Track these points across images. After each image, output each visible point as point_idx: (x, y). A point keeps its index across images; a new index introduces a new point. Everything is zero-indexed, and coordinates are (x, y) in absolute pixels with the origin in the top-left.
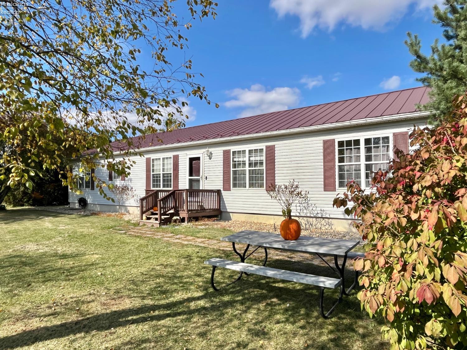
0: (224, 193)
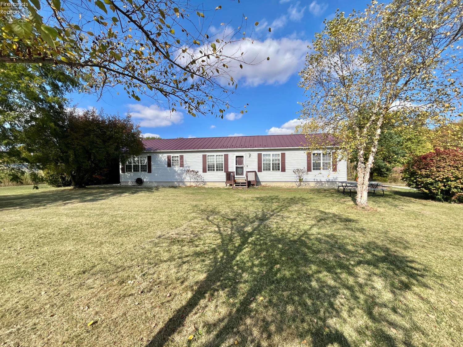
0: (258, 174)
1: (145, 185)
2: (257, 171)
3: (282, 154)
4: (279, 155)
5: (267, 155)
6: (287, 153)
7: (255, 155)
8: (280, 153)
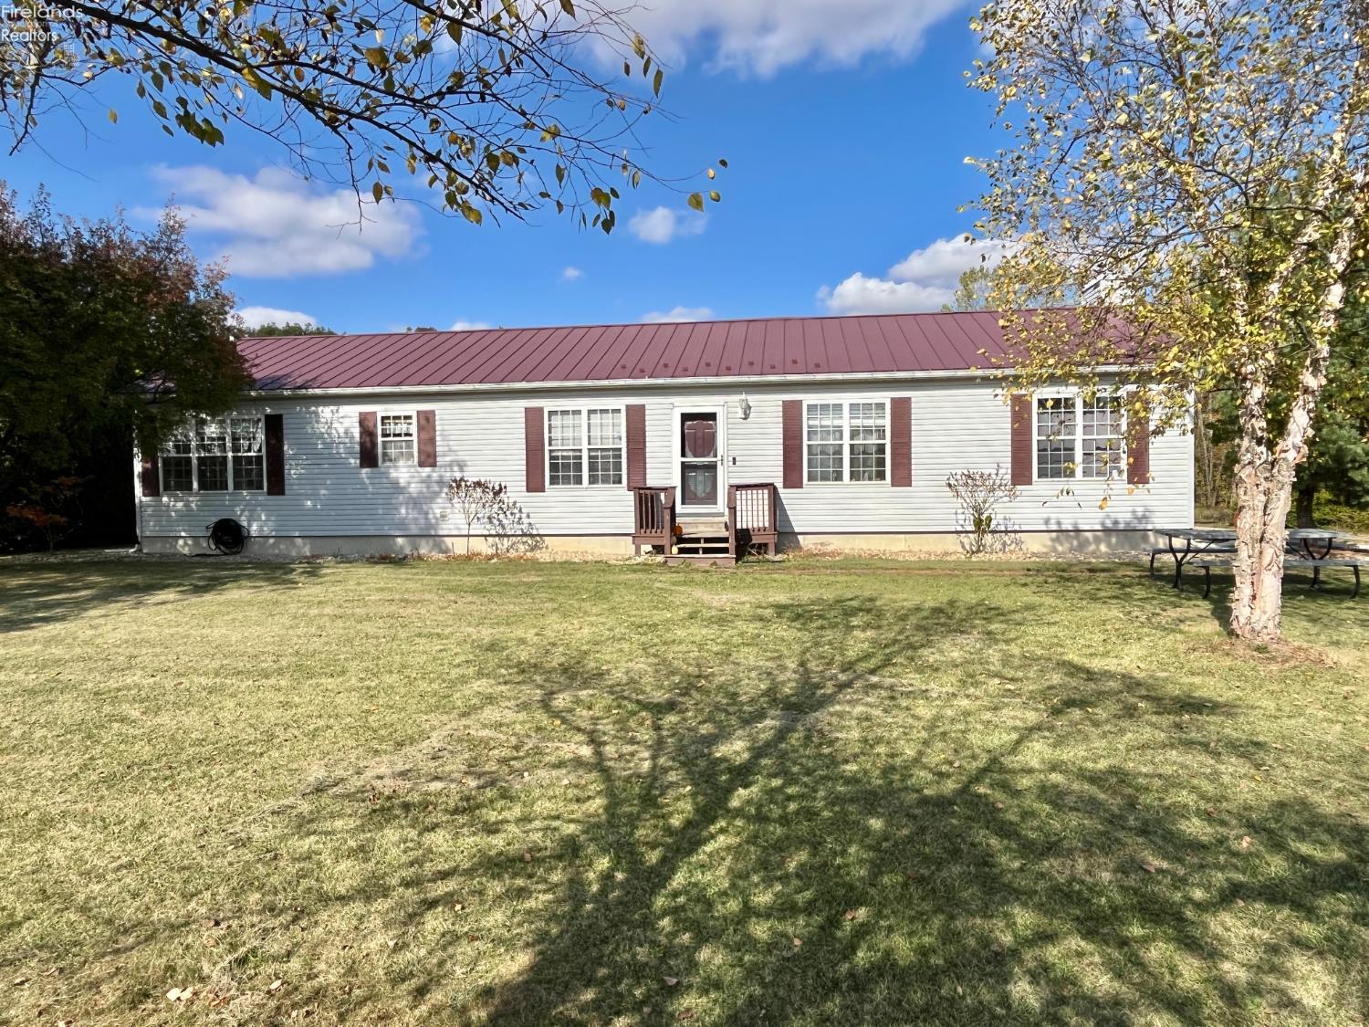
0: (786, 495)
1: (253, 549)
2: (779, 484)
3: (894, 401)
4: (881, 406)
5: (825, 407)
6: (917, 397)
7: (769, 407)
8: (885, 397)
